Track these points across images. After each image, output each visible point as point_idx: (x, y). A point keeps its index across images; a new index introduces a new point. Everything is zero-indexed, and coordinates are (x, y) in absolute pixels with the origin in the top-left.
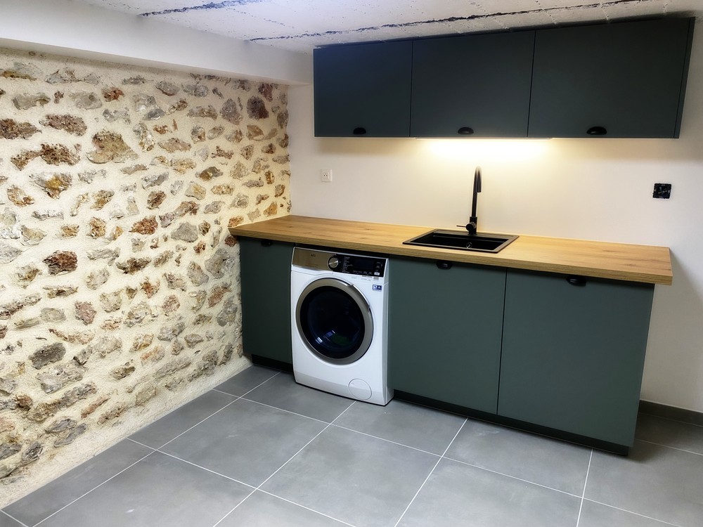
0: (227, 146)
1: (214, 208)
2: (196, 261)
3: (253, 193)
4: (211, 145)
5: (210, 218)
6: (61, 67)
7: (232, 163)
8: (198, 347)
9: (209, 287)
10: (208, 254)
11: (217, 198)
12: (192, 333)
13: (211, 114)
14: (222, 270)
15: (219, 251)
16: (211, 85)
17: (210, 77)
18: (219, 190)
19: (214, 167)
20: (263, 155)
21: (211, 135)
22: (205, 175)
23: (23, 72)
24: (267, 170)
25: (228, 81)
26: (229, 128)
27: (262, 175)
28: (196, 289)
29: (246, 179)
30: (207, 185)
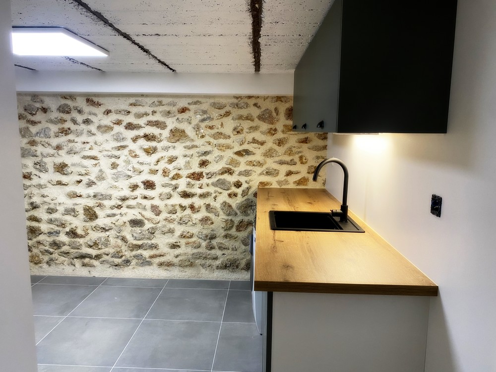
5: (243, 179)
6: (156, 100)
8: (225, 252)
9: (237, 220)
10: (239, 200)
11: (249, 168)
12: (221, 241)
13: (249, 118)
14: (249, 212)
15: (248, 199)
17: (250, 97)
18: (251, 163)
19: (247, 150)
20: (297, 145)
21: (247, 130)
22: (239, 153)
23: (138, 103)
24: (300, 155)
25: (265, 98)
26: (265, 126)
27: (296, 158)
28: (226, 218)
29: (277, 159)
30: (242, 160)
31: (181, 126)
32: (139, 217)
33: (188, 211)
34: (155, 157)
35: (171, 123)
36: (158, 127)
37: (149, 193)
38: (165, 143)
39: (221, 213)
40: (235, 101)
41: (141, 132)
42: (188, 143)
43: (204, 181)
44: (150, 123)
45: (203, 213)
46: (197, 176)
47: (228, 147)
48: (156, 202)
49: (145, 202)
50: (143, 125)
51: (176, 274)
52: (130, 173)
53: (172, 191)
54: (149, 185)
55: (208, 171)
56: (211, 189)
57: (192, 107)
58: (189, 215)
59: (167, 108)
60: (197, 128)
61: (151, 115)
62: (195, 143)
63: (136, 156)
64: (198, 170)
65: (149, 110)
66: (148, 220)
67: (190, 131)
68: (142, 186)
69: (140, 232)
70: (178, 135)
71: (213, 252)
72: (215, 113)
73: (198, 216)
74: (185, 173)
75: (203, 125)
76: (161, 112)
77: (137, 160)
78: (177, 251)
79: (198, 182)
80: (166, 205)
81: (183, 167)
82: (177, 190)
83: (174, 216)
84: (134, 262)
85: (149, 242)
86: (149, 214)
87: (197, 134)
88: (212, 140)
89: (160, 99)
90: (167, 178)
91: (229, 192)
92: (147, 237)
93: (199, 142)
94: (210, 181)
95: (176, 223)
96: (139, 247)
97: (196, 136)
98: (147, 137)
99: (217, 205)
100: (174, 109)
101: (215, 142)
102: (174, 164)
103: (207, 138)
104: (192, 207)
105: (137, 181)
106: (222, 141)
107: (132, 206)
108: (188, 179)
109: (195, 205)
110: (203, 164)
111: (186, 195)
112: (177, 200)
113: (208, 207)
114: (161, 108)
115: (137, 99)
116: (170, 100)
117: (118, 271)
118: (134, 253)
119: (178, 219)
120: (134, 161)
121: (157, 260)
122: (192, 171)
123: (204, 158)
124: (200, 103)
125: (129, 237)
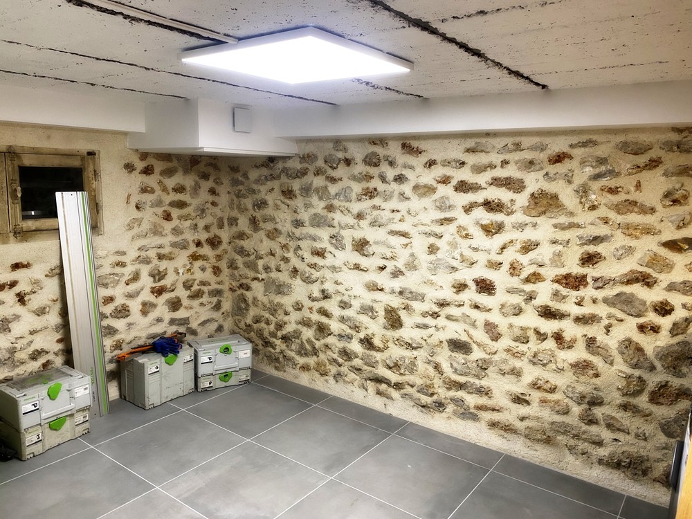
2: (635, 339)
5: (675, 299)
6: (509, 141)
8: (619, 436)
9: (653, 380)
10: (663, 340)
12: (613, 414)
14: (684, 369)
22: (672, 245)
23: (479, 148)
30: (677, 258)
31: (551, 188)
32: (464, 338)
33: (550, 344)
34: (499, 240)
35: (534, 182)
36: (510, 189)
37: (483, 299)
38: (519, 217)
39: (618, 359)
40: (675, 137)
41: (479, 197)
42: (563, 219)
43: (588, 292)
44: (496, 182)
45: (579, 353)
46: (575, 282)
47: (648, 231)
48: (495, 317)
49: (475, 314)
50: (484, 185)
51: (518, 448)
52: (455, 264)
53: (523, 303)
54: (485, 287)
55: (597, 275)
56: (602, 310)
57: (578, 153)
58: (550, 350)
59: (528, 155)
60: (584, 191)
61: (499, 168)
62: (575, 220)
63: (467, 236)
64: (577, 270)
65: (496, 158)
66: (479, 345)
67: (567, 196)
68: (473, 286)
69: (463, 361)
70: (544, 203)
71: (594, 429)
72: (625, 163)
73: (569, 356)
74: (550, 273)
75: (596, 185)
76: (516, 163)
77: (468, 242)
78: (523, 410)
79: (575, 293)
80: (511, 326)
81: (547, 262)
82: (534, 302)
83: (523, 347)
84: (450, 408)
85: (477, 382)
86: (480, 335)
87: (581, 203)
88: (612, 215)
89: (517, 139)
90: (516, 278)
91: (641, 320)
92: (474, 372)
93: (584, 217)
94: (600, 294)
95: (525, 359)
96: (461, 386)
97: (580, 206)
98: (489, 205)
99: (612, 342)
100: (543, 156)
101: (620, 219)
102: (532, 255)
103: (603, 212)
104: (558, 337)
105: (466, 277)
106: (634, 218)
107: (454, 318)
108: (556, 286)
109: (564, 334)
110: (589, 259)
111: (548, 313)
112: (531, 319)
113: (591, 342)
114: (518, 156)
115: (478, 140)
116: (535, 140)
117: (425, 416)
118: (452, 393)
119: (529, 354)
120: (464, 244)
121: (487, 416)
122: (564, 271)
123: (591, 249)
124: (595, 143)
125: (445, 367)
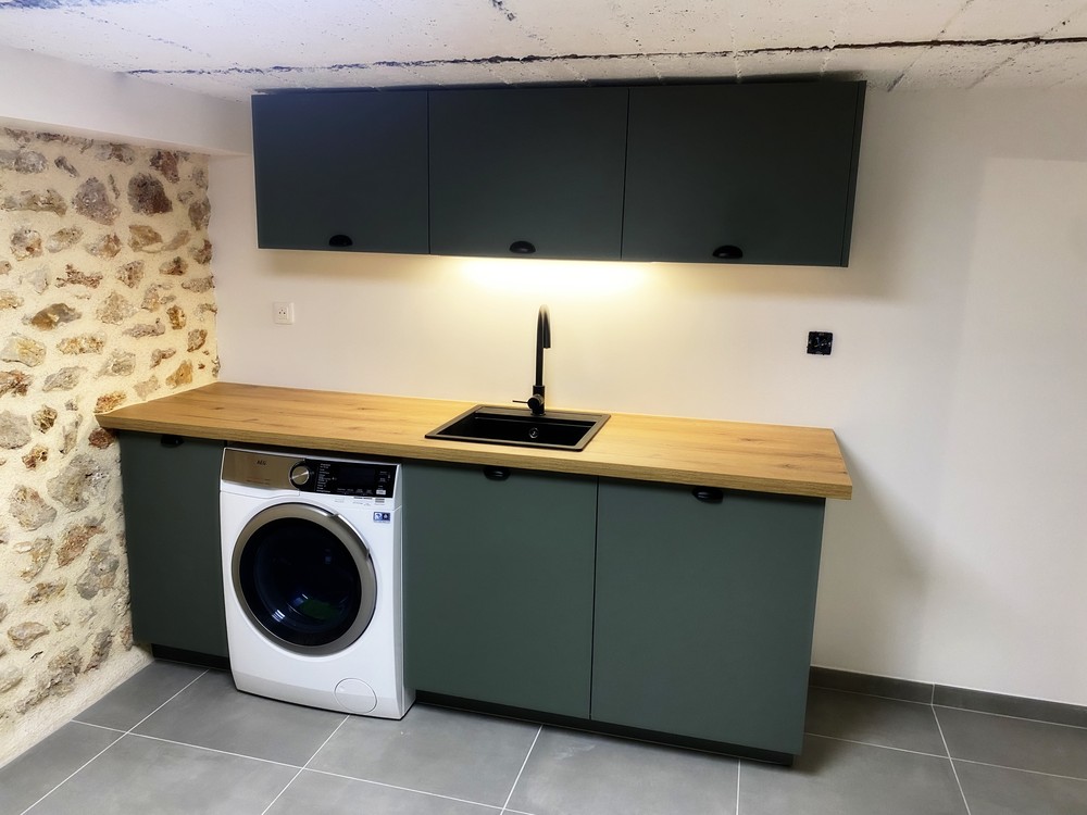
0: (87, 264)
1: (66, 380)
2: (27, 484)
3: (145, 348)
4: (56, 264)
5: (57, 400)
7: (99, 295)
8: (37, 646)
9: (57, 531)
10: (55, 467)
11: (70, 361)
12: (23, 620)
13: (54, 205)
14: (85, 495)
15: (78, 460)
16: (53, 151)
17: (50, 137)
18: (73, 346)
19: (62, 305)
20: (163, 279)
21: (54, 244)
22: (43, 320)
24: (171, 305)
25: (86, 144)
26: (92, 231)
27: (162, 313)
28: (31, 537)
29: (129, 323)
30: (48, 338)
39: (14, 527)
40: (11, 144)
47: (9, 302)
71: (3, 667)
91: (27, 450)
